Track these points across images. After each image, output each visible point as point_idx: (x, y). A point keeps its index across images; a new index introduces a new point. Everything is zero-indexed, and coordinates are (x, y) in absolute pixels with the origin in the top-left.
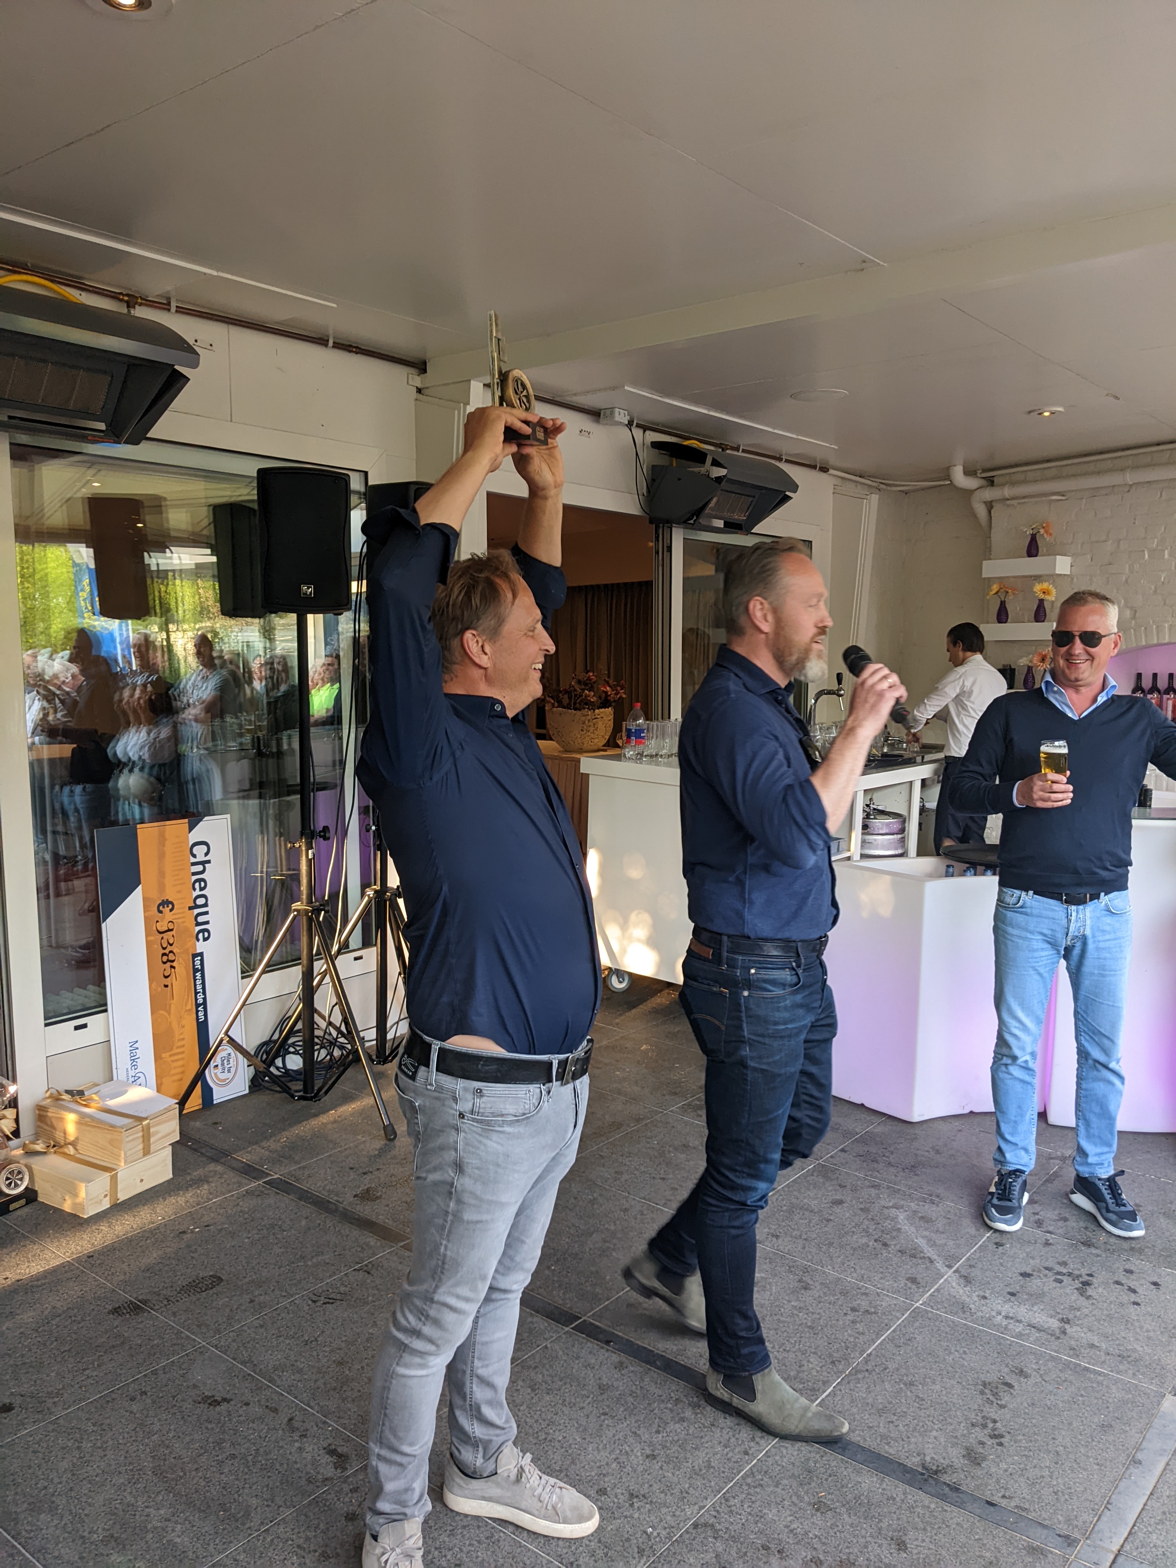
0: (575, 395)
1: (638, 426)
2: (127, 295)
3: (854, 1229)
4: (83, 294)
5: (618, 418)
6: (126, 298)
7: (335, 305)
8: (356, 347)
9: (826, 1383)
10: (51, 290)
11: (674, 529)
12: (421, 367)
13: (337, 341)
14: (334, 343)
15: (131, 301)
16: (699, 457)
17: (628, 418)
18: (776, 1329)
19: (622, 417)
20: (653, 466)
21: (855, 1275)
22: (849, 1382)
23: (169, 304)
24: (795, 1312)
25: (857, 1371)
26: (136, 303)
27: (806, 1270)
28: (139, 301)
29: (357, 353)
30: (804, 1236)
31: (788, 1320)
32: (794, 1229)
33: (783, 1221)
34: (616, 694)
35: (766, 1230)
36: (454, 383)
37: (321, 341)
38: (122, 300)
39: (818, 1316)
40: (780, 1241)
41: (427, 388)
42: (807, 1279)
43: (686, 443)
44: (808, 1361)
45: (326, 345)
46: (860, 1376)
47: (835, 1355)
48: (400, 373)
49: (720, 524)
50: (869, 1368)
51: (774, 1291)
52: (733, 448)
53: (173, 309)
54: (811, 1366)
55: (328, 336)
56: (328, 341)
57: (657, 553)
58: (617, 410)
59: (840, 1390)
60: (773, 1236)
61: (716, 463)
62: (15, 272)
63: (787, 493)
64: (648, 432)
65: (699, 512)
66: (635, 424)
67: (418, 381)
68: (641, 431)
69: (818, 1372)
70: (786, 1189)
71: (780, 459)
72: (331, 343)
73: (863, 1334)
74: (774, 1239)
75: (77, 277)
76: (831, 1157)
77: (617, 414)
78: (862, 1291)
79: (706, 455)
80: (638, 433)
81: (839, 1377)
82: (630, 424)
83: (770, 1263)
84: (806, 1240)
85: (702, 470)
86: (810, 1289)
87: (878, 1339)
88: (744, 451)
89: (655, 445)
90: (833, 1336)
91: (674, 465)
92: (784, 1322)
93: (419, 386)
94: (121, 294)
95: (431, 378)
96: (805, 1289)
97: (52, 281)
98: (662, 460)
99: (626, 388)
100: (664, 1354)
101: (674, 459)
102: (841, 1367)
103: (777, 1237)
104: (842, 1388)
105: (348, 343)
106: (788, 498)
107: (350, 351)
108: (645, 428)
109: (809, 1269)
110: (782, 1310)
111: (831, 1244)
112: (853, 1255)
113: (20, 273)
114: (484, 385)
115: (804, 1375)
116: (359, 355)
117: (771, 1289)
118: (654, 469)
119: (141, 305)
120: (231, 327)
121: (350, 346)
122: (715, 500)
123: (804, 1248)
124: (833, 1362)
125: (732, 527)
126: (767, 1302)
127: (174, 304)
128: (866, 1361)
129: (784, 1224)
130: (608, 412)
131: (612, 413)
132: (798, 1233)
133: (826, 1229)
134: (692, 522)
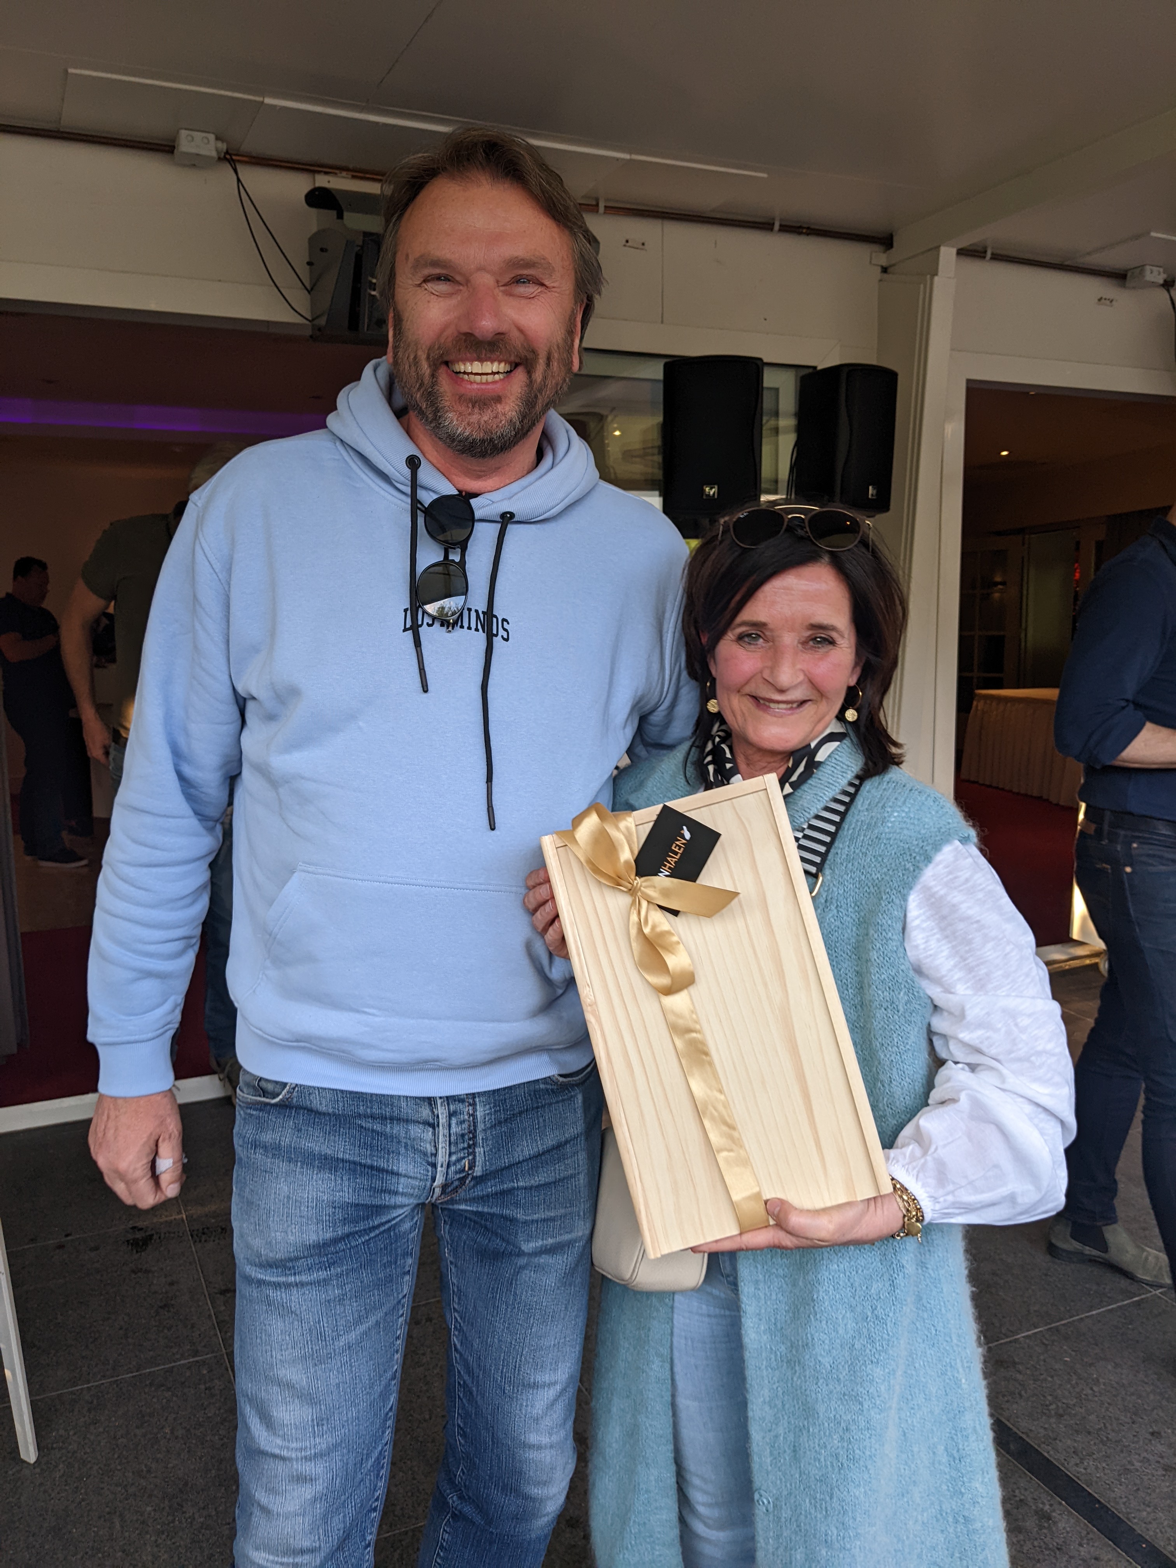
0: (1089, 254)
5: (1149, 277)
8: (808, 228)
12: (886, 241)
13: (784, 223)
14: (781, 225)
17: (1163, 276)
19: (1156, 276)
23: (597, 205)
29: (808, 234)
36: (922, 253)
37: (765, 226)
41: (894, 265)
45: (772, 230)
48: (862, 252)
53: (602, 209)
55: (774, 219)
56: (773, 224)
58: (1148, 267)
66: (1174, 284)
67: (883, 259)
72: (777, 227)
77: (1148, 273)
82: (1167, 284)
93: (884, 264)
95: (896, 254)
99: (1153, 234)
100: (1024, 1436)
105: (799, 225)
107: (800, 233)
114: (958, 252)
116: (810, 237)
120: (666, 222)
121: (800, 227)
127: (602, 205)
130: (1138, 271)
131: (1142, 273)
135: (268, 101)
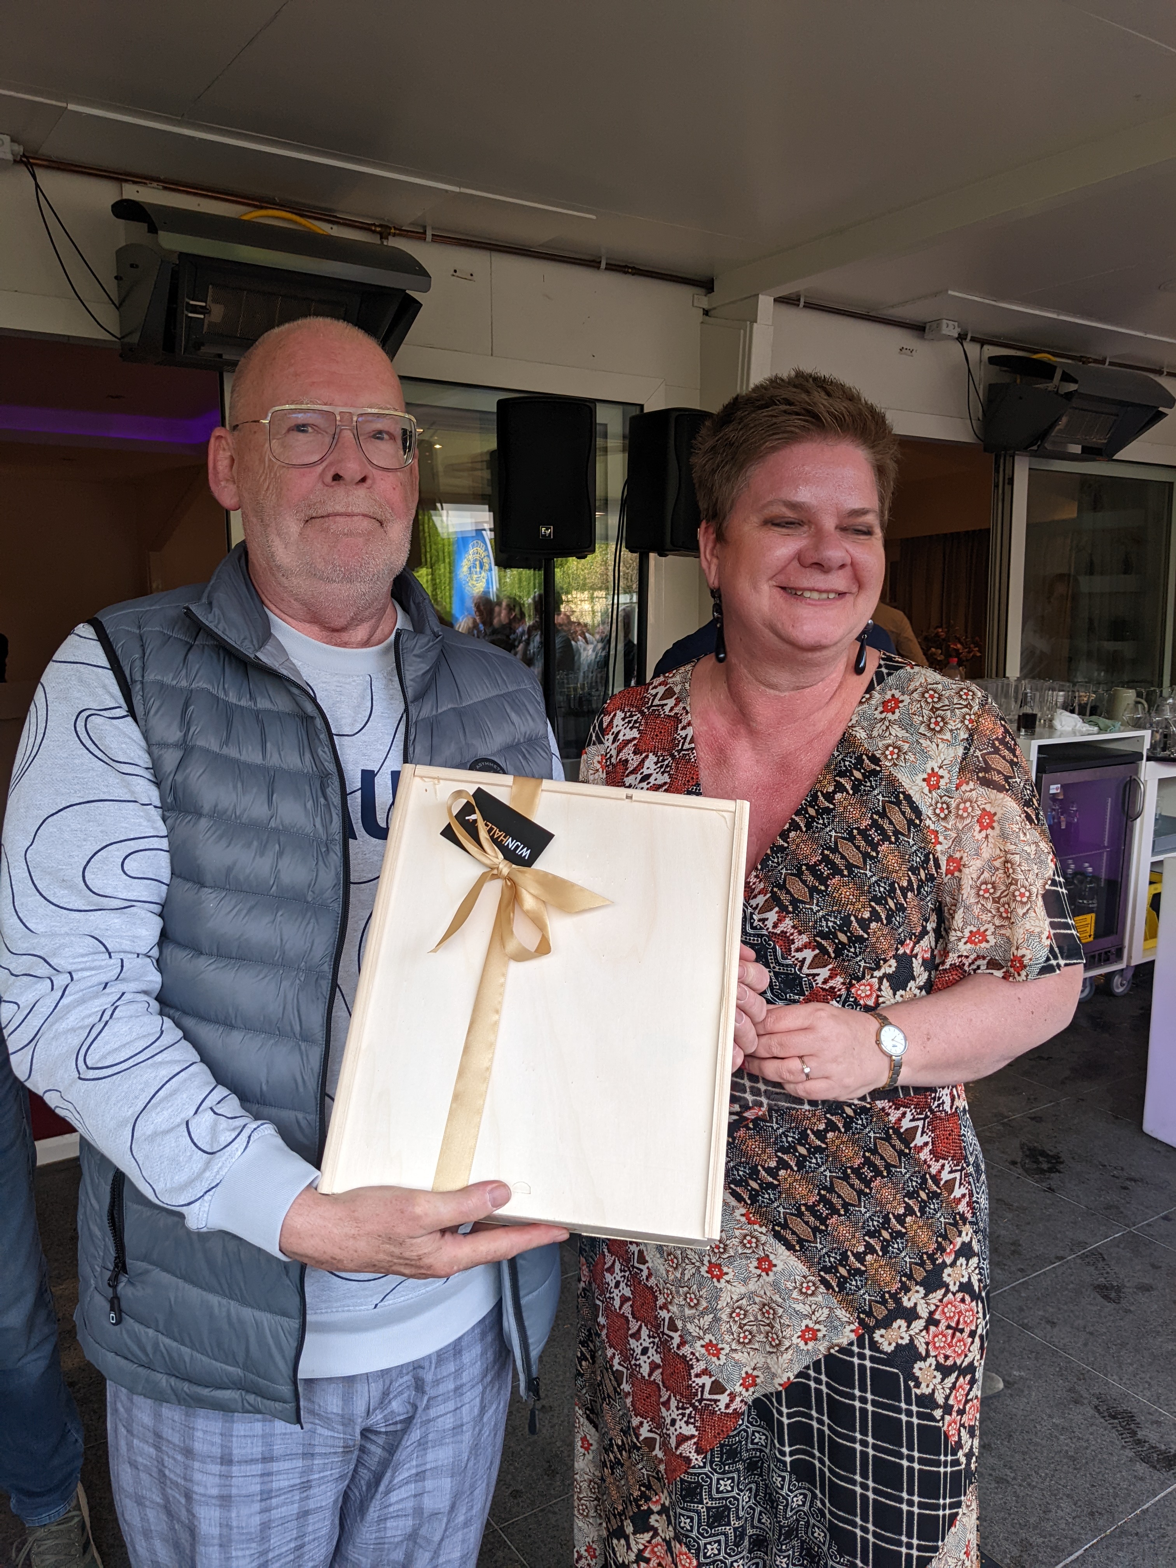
1: (973, 340)
2: (380, 226)
3: (1160, 1329)
4: (335, 227)
5: (945, 331)
6: (378, 229)
7: (594, 217)
8: (632, 267)
9: (1076, 1543)
10: (296, 222)
11: (1016, 458)
12: (707, 285)
13: (610, 262)
14: (607, 264)
15: (385, 231)
16: (1046, 371)
17: (958, 330)
18: (1024, 1453)
19: (951, 329)
20: (990, 385)
21: (1148, 1394)
22: (1107, 1547)
23: (425, 233)
24: (1056, 1433)
25: (1122, 1532)
26: (389, 234)
27: (1082, 1376)
28: (393, 231)
29: (633, 274)
30: (1090, 1329)
31: (1044, 1442)
32: (1077, 1317)
33: (1066, 1304)
34: (969, 652)
35: (1041, 1313)
36: (742, 300)
37: (592, 263)
38: (374, 232)
39: (1085, 1445)
40: (1056, 1330)
41: (715, 309)
42: (1081, 1388)
43: (1035, 356)
44: (1058, 1507)
45: (599, 268)
46: (1125, 1541)
47: (1098, 1503)
48: (685, 293)
49: (1077, 449)
50: (1140, 1531)
51: (1033, 1398)
52: (1096, 361)
53: (429, 237)
54: (1060, 1513)
55: (600, 257)
56: (600, 262)
57: (997, 486)
58: (945, 321)
59: (1094, 1557)
60: (1048, 1322)
61: (1067, 378)
62: (262, 208)
63: (1161, 409)
64: (986, 347)
65: (1043, 435)
66: (969, 338)
67: (704, 302)
68: (977, 347)
69: (1067, 1524)
70: (1079, 1261)
71: (1160, 372)
72: (603, 265)
73: (1142, 1479)
74: (1048, 1327)
75: (326, 209)
76: (1149, 1225)
77: (944, 326)
78: (1154, 1418)
79: (1055, 367)
80: (973, 350)
81: (1096, 1537)
82: (961, 338)
83: (1037, 1359)
84: (1091, 1334)
85: (1051, 386)
86: (1082, 1404)
87: (1163, 1490)
88: (1111, 364)
89: (993, 360)
90: (1100, 1477)
91: (1018, 381)
92: (1037, 1444)
93: (706, 307)
94: (374, 225)
95: (717, 298)
96: (1076, 1402)
97: (302, 216)
98: (1002, 377)
99: (950, 292)
101: (1018, 377)
102: (1101, 1523)
103: (1053, 1324)
104: (1097, 1554)
105: (622, 263)
106: (1161, 416)
107: (626, 273)
108: (983, 342)
109: (1087, 1376)
110: (1039, 1427)
111: (1123, 1345)
112: (1150, 1364)
113: (266, 208)
114: (775, 300)
115: (1048, 1526)
116: (635, 277)
117: (1030, 1394)
118: (992, 389)
119: (394, 235)
120: (494, 254)
121: (626, 266)
122: (1064, 420)
123: (1086, 1345)
124: (1092, 1514)
125: (1091, 453)
126: (1021, 1413)
127: (429, 233)
128: (1138, 1520)
129: (1065, 1307)
130: (934, 325)
131: (939, 326)
132: (1080, 1322)
133: (1122, 1324)
134: (1035, 448)
135: (71, 107)
